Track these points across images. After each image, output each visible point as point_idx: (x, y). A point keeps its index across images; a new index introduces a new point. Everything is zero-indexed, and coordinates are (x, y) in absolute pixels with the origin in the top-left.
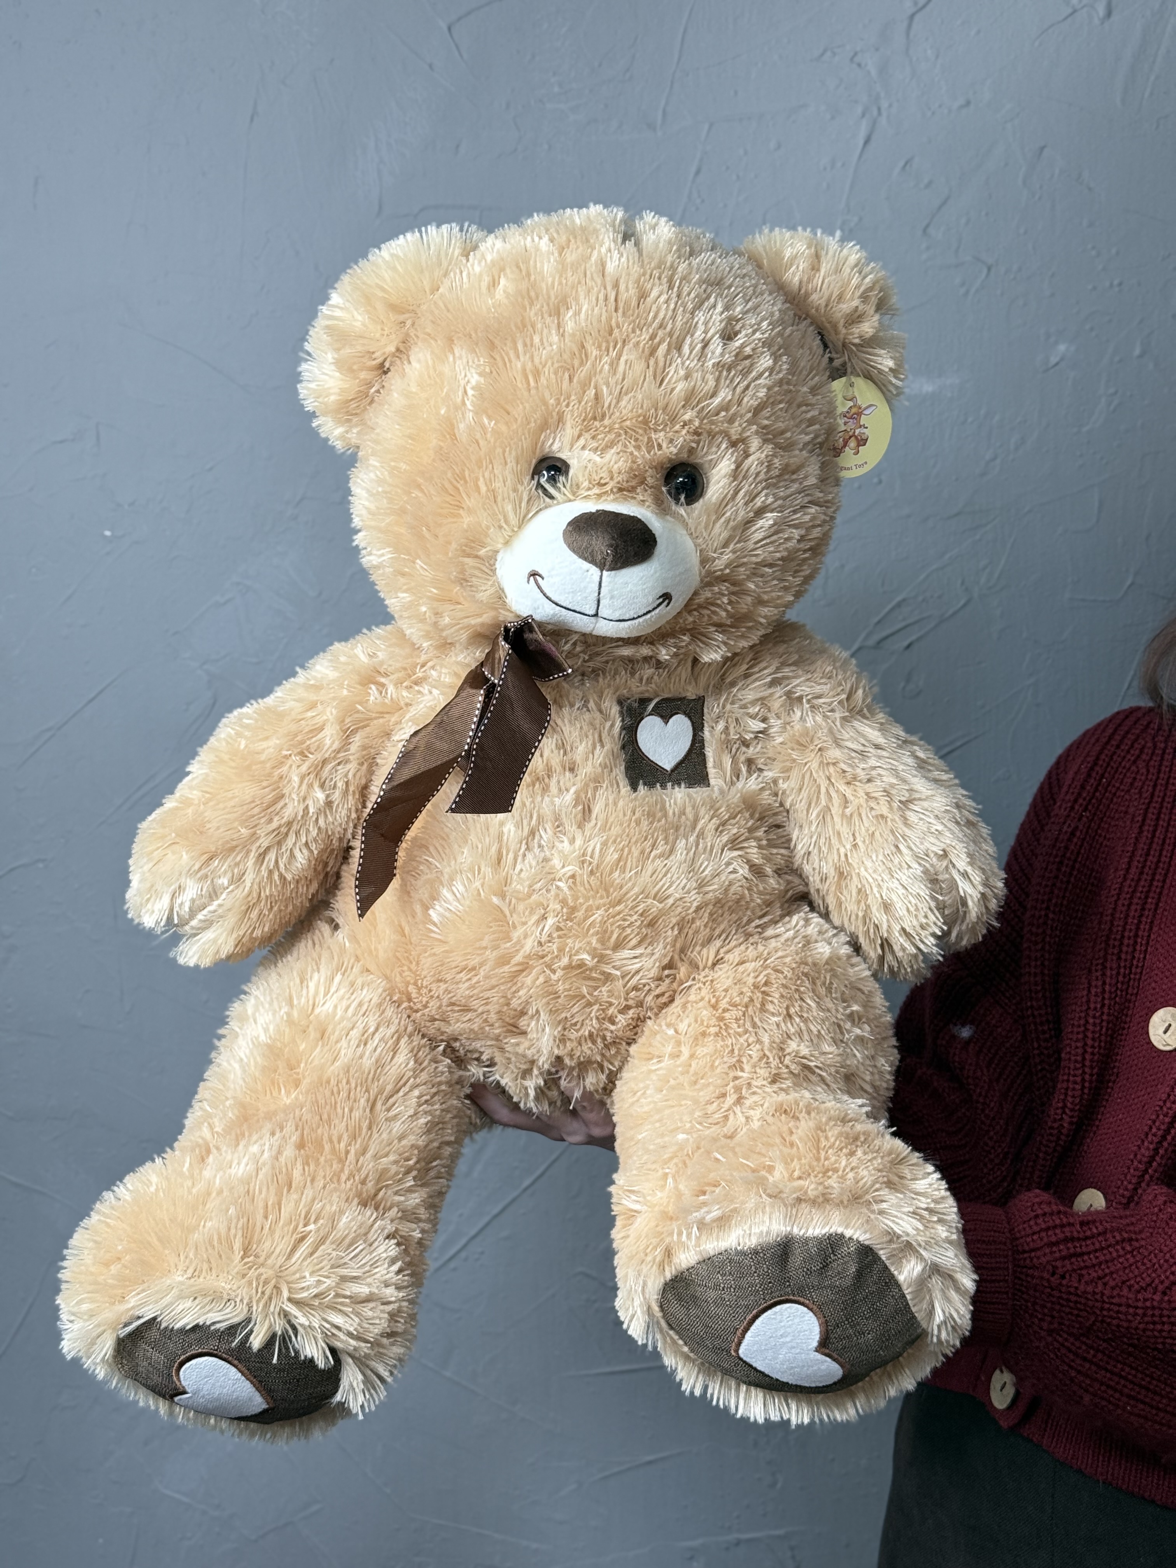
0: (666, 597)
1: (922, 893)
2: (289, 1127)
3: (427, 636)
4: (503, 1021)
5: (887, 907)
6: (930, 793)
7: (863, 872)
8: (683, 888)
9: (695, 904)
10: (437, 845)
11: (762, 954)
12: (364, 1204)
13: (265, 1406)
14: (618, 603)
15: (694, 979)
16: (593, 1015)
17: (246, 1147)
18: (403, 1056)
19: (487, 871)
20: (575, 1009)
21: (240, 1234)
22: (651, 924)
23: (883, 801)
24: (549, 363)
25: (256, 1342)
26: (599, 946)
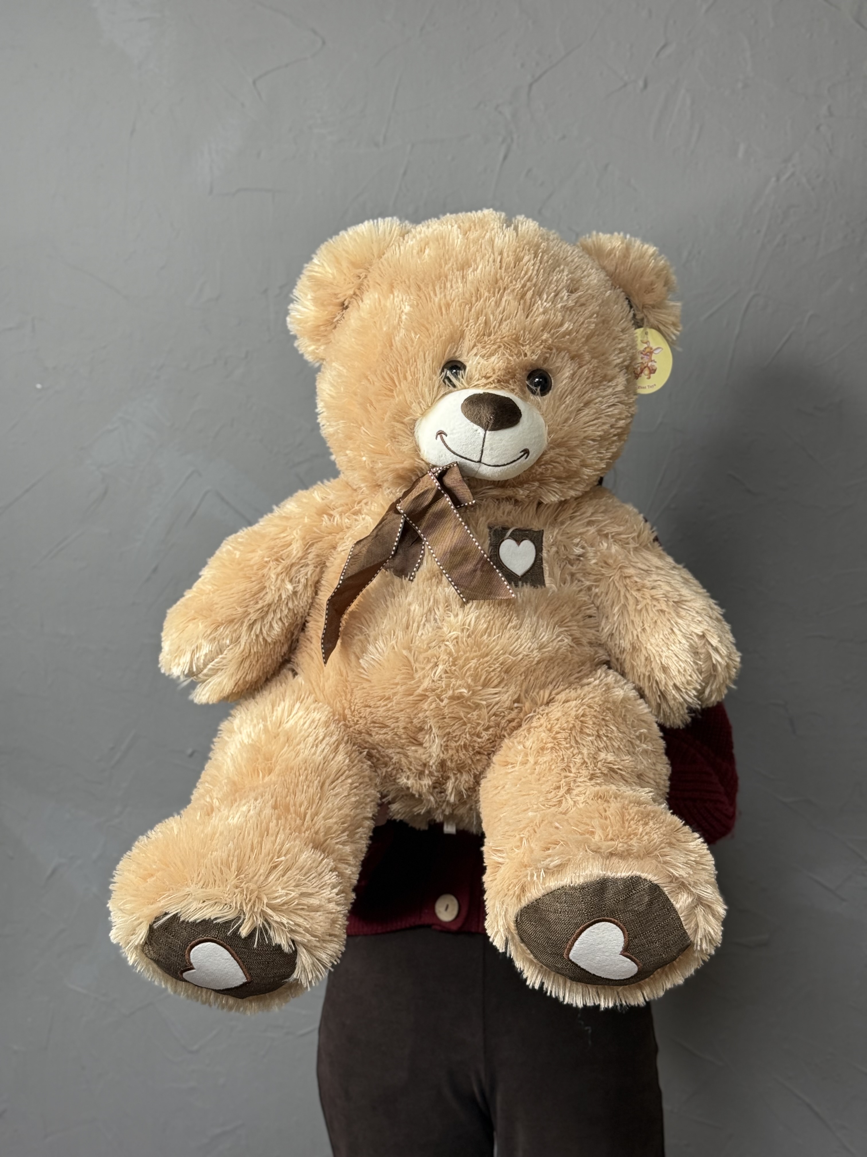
0: (526, 452)
1: (689, 660)
2: (267, 796)
3: (364, 480)
4: (408, 735)
5: (665, 669)
6: (693, 597)
7: (649, 647)
8: (529, 648)
9: (537, 659)
10: (366, 617)
11: (580, 695)
12: (316, 847)
13: (244, 980)
14: (495, 453)
15: (535, 712)
16: (467, 730)
17: (238, 806)
18: (340, 757)
19: (400, 634)
20: (455, 727)
21: (235, 859)
22: (507, 672)
23: (662, 600)
24: (456, 299)
25: (244, 932)
26: (472, 684)
